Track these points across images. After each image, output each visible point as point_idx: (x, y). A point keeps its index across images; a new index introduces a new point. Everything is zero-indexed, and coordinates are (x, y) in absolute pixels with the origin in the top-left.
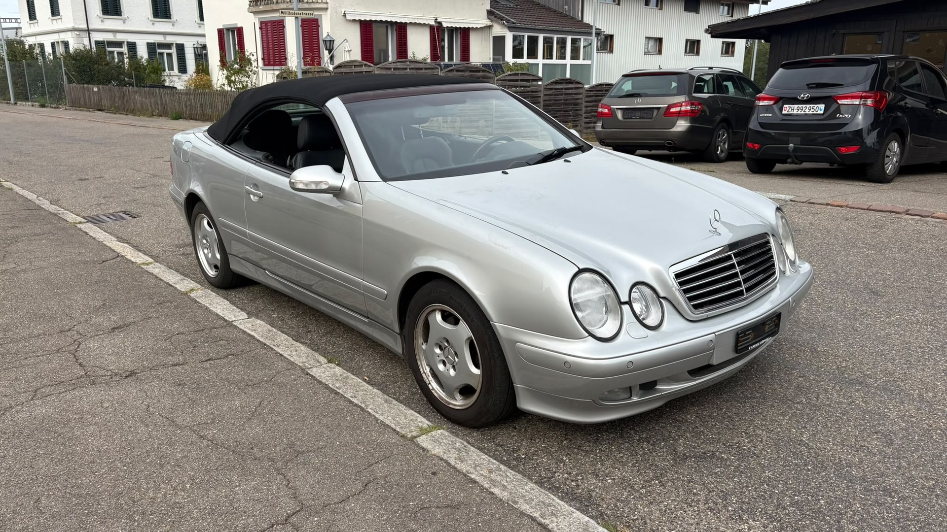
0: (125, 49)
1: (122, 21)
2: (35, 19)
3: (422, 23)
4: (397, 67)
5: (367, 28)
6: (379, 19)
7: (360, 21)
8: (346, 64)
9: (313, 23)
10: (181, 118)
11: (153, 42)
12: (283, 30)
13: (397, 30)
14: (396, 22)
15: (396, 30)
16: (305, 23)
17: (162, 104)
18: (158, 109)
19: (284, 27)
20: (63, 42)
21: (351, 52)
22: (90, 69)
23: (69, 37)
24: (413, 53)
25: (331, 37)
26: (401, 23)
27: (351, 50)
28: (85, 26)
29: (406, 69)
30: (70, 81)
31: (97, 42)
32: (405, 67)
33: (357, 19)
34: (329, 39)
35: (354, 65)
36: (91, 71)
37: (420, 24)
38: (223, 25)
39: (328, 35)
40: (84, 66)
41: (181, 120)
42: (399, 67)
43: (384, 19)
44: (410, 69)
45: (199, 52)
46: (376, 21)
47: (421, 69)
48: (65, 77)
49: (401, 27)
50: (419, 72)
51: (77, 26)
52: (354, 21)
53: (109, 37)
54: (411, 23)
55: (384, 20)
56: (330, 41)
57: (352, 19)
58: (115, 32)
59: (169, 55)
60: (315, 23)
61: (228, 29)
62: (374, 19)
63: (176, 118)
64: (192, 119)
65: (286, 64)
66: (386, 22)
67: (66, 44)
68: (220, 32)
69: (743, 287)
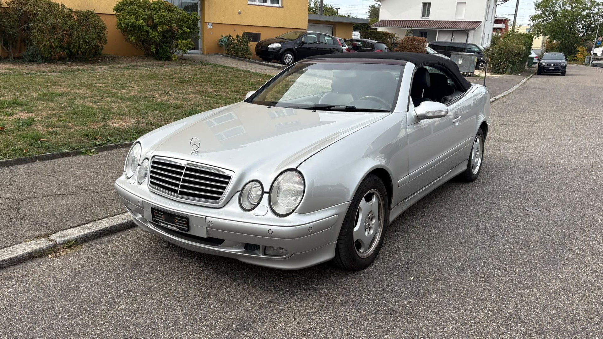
69: (179, 189)
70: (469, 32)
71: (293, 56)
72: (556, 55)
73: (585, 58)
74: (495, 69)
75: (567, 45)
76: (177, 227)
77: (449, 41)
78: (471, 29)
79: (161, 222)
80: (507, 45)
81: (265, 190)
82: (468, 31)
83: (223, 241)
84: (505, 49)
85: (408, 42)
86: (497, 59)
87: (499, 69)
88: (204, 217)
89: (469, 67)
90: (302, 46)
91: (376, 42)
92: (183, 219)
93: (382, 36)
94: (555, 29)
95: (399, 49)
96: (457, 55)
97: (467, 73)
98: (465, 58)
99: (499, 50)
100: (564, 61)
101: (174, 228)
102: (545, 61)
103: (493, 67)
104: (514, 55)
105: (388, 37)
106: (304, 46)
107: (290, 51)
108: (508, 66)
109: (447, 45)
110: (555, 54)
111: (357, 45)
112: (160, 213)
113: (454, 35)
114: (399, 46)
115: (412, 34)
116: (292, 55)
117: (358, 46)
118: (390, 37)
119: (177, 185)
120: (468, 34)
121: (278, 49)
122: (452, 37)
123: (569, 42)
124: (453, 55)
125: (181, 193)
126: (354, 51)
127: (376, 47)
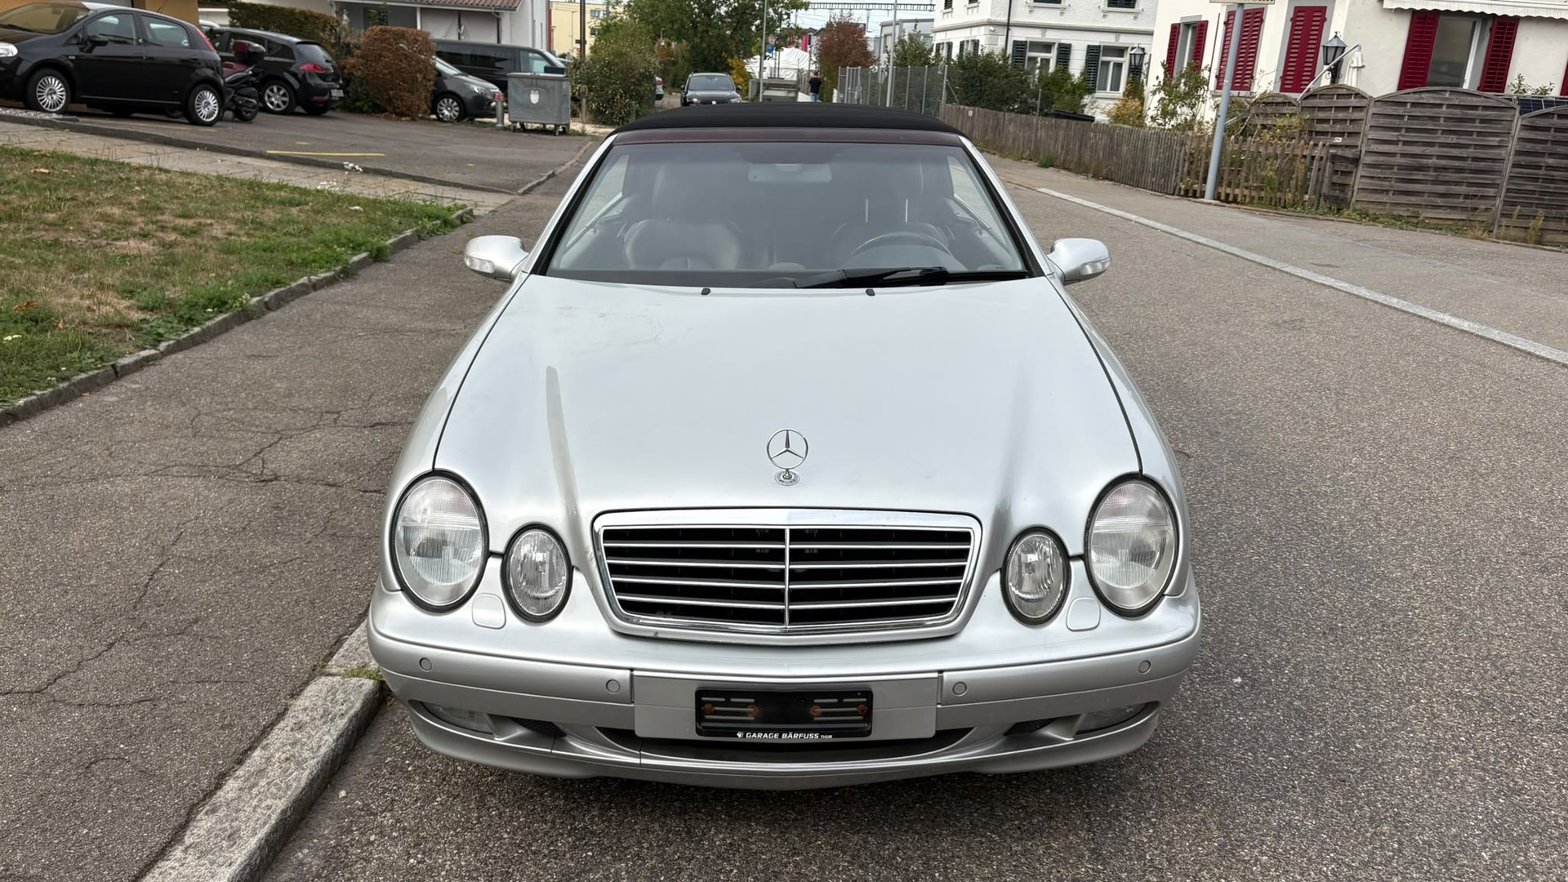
0: (1053, 56)
1: (1059, 11)
2: (950, 7)
3: (1557, 18)
4: (1421, 101)
5: (1424, 25)
6: (1454, 8)
7: (1413, 12)
8: (1324, 92)
9: (1316, 14)
10: (1052, 166)
11: (1097, 44)
12: (1259, 26)
13: (1494, 32)
14: (1494, 15)
15: (1491, 30)
16: (1299, 14)
17: (1036, 141)
18: (1030, 149)
19: (1262, 21)
20: (973, 41)
21: (1363, 70)
22: (981, 82)
23: (981, 35)
24: (1520, 78)
25: (1339, 40)
26: (1505, 17)
27: (1363, 67)
28: (1004, 19)
29: (1440, 106)
30: (950, 100)
31: (1016, 43)
32: (1438, 102)
33: (1406, 7)
34: (1335, 44)
35: (1338, 95)
36: (981, 86)
37: (1551, 20)
38: (1182, 18)
39: (1336, 37)
40: (974, 77)
41: (1051, 168)
42: (1425, 101)
43: (1466, 9)
44: (1449, 106)
45: (1137, 62)
46: (1448, 12)
47: (1475, 108)
48: (944, 93)
49: (1505, 24)
50: (1467, 114)
51: (994, 18)
52: (1399, 11)
53: (1035, 35)
54: (1529, 18)
55: (1466, 11)
56: (1337, 48)
57: (1394, 7)
58: (1045, 27)
59: (1119, 66)
60: (1319, 14)
61: (1188, 25)
62: (1442, 9)
63: (1045, 165)
64: (1064, 169)
65: (1248, 89)
66: (1471, 14)
67: (976, 43)
68: (1175, 29)
69: (786, 607)
70: (500, 16)
71: (64, 86)
72: (716, 79)
73: (747, 85)
74: (602, 113)
75: (706, 53)
76: (822, 732)
77: (454, 37)
78: (505, 9)
79: (745, 731)
80: (619, 54)
81: (1071, 553)
82: (498, 14)
83: (963, 732)
84: (617, 64)
85: (382, 41)
86: (602, 89)
87: (612, 114)
88: (936, 675)
89: (560, 111)
90: (90, 51)
91: (296, 40)
92: (845, 700)
93: (303, 23)
94: (678, 14)
95: (361, 60)
96: (526, 80)
97: (557, 126)
98: (544, 88)
99: (603, 67)
100: (734, 93)
101: (813, 737)
102: (698, 93)
103: (598, 109)
104: (638, 80)
105: (320, 26)
106: (99, 51)
107: (54, 67)
108: (630, 106)
109: (468, 52)
110: (714, 77)
111: (251, 50)
112: (733, 700)
113: (462, 21)
114: (357, 52)
115: (348, 15)
116: (61, 81)
117: (255, 53)
118: (325, 26)
119: (777, 596)
120: (498, 20)
121: (8, 62)
122: (460, 28)
123: (709, 46)
124: (514, 80)
125: (797, 617)
126: (245, 67)
127: (300, 54)
